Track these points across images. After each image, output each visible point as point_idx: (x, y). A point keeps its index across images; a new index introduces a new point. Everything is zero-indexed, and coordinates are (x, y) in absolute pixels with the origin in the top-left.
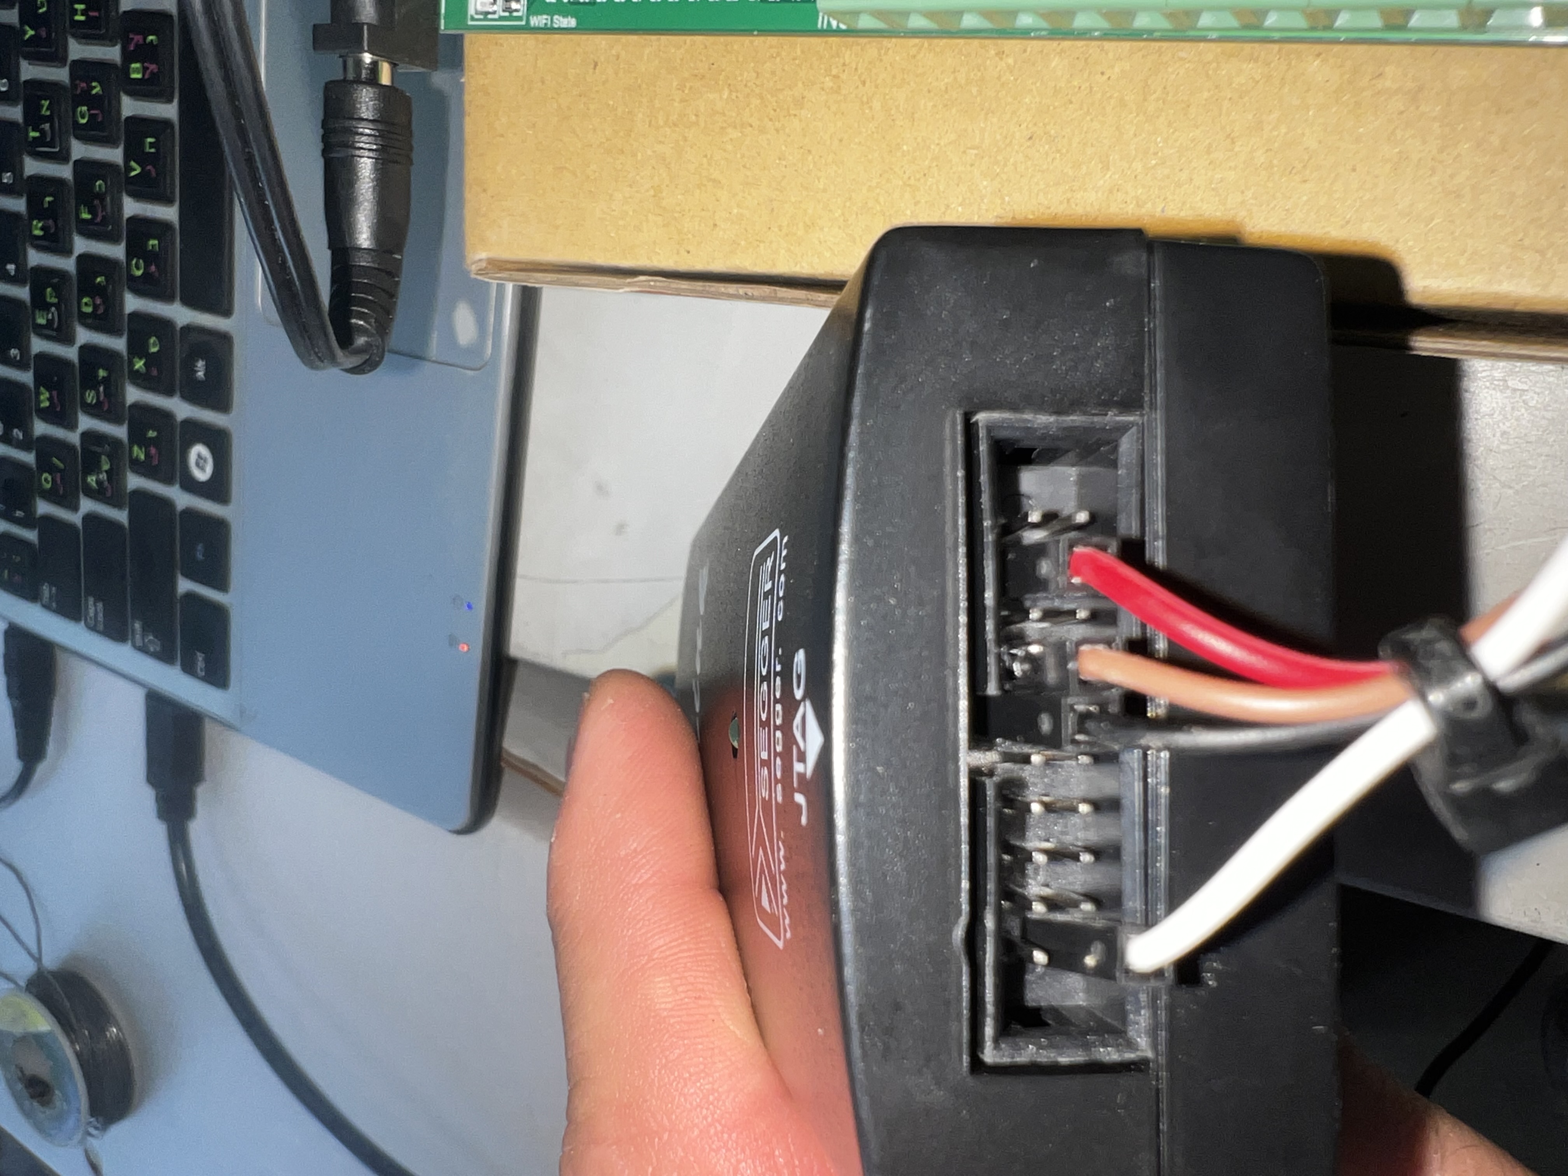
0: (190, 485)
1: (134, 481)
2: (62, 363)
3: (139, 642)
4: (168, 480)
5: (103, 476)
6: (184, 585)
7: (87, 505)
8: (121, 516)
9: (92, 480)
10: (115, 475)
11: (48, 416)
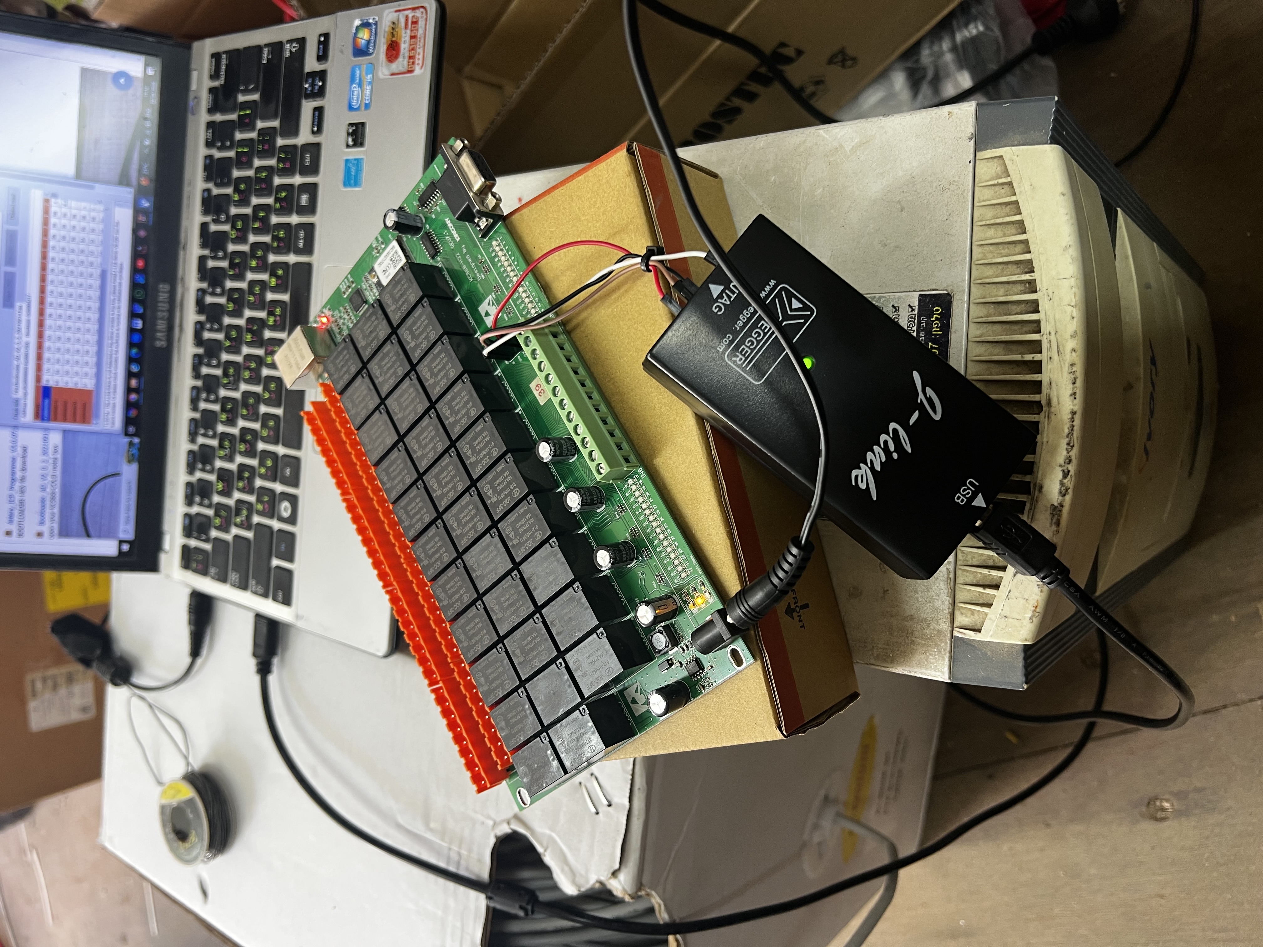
0: (281, 519)
1: (256, 519)
2: (229, 472)
3: (253, 589)
4: (272, 517)
5: (243, 519)
6: (275, 562)
7: (235, 531)
8: (249, 535)
9: (238, 520)
10: (249, 517)
11: (221, 493)
